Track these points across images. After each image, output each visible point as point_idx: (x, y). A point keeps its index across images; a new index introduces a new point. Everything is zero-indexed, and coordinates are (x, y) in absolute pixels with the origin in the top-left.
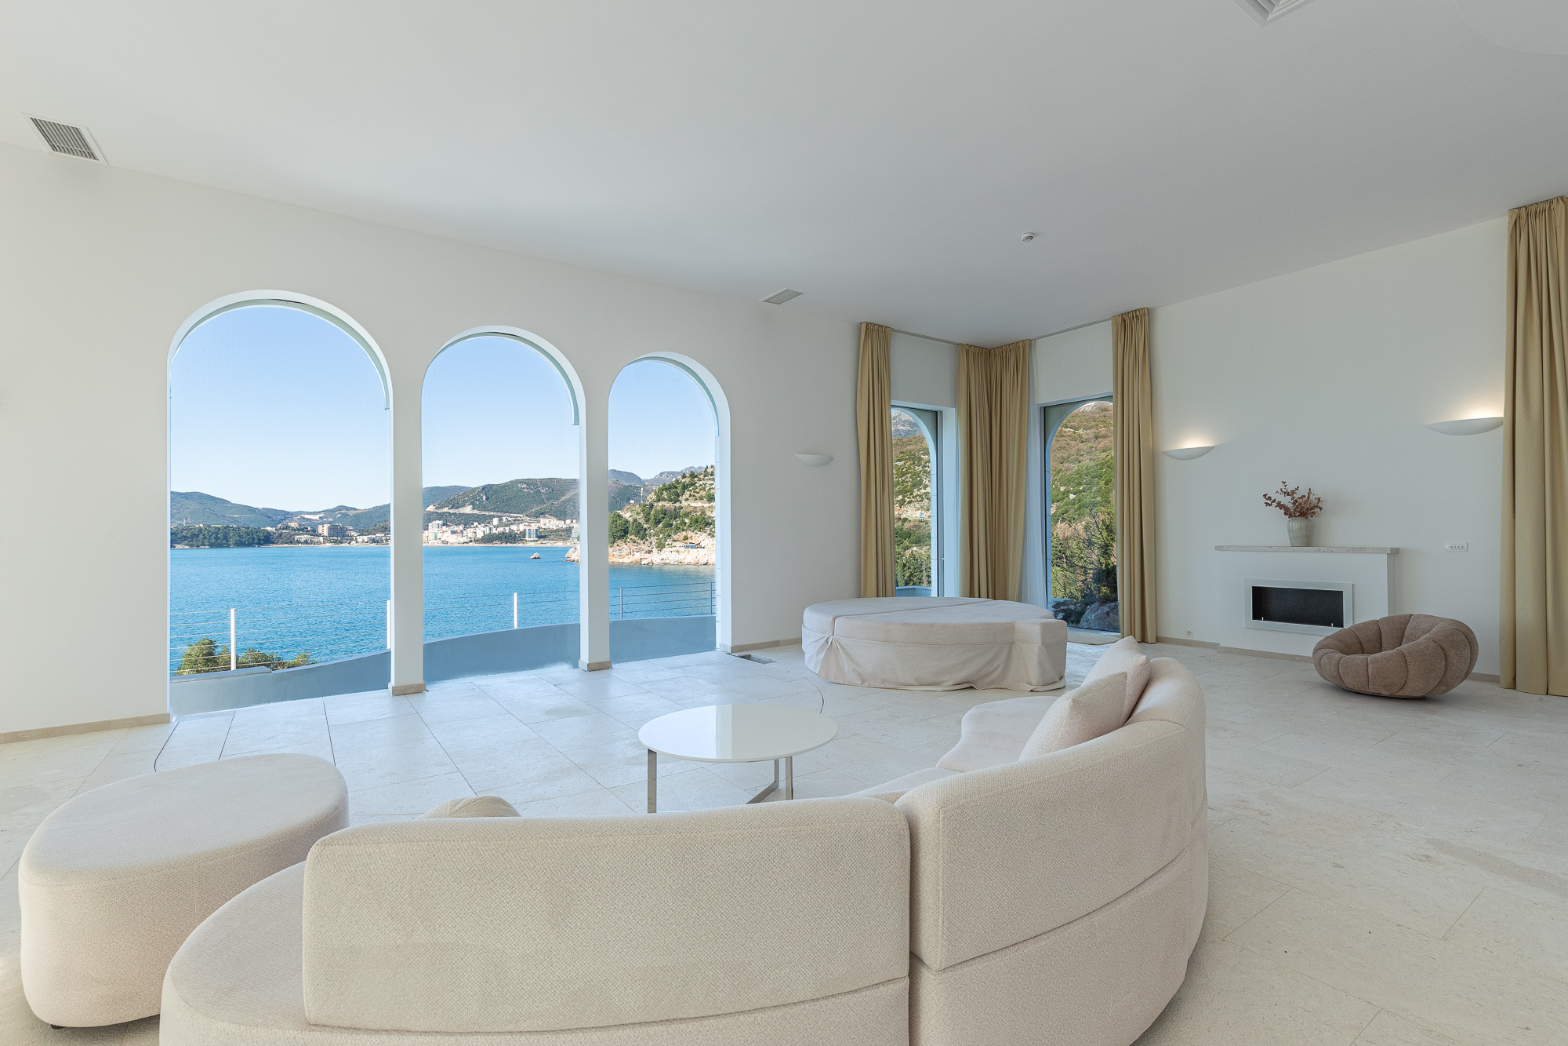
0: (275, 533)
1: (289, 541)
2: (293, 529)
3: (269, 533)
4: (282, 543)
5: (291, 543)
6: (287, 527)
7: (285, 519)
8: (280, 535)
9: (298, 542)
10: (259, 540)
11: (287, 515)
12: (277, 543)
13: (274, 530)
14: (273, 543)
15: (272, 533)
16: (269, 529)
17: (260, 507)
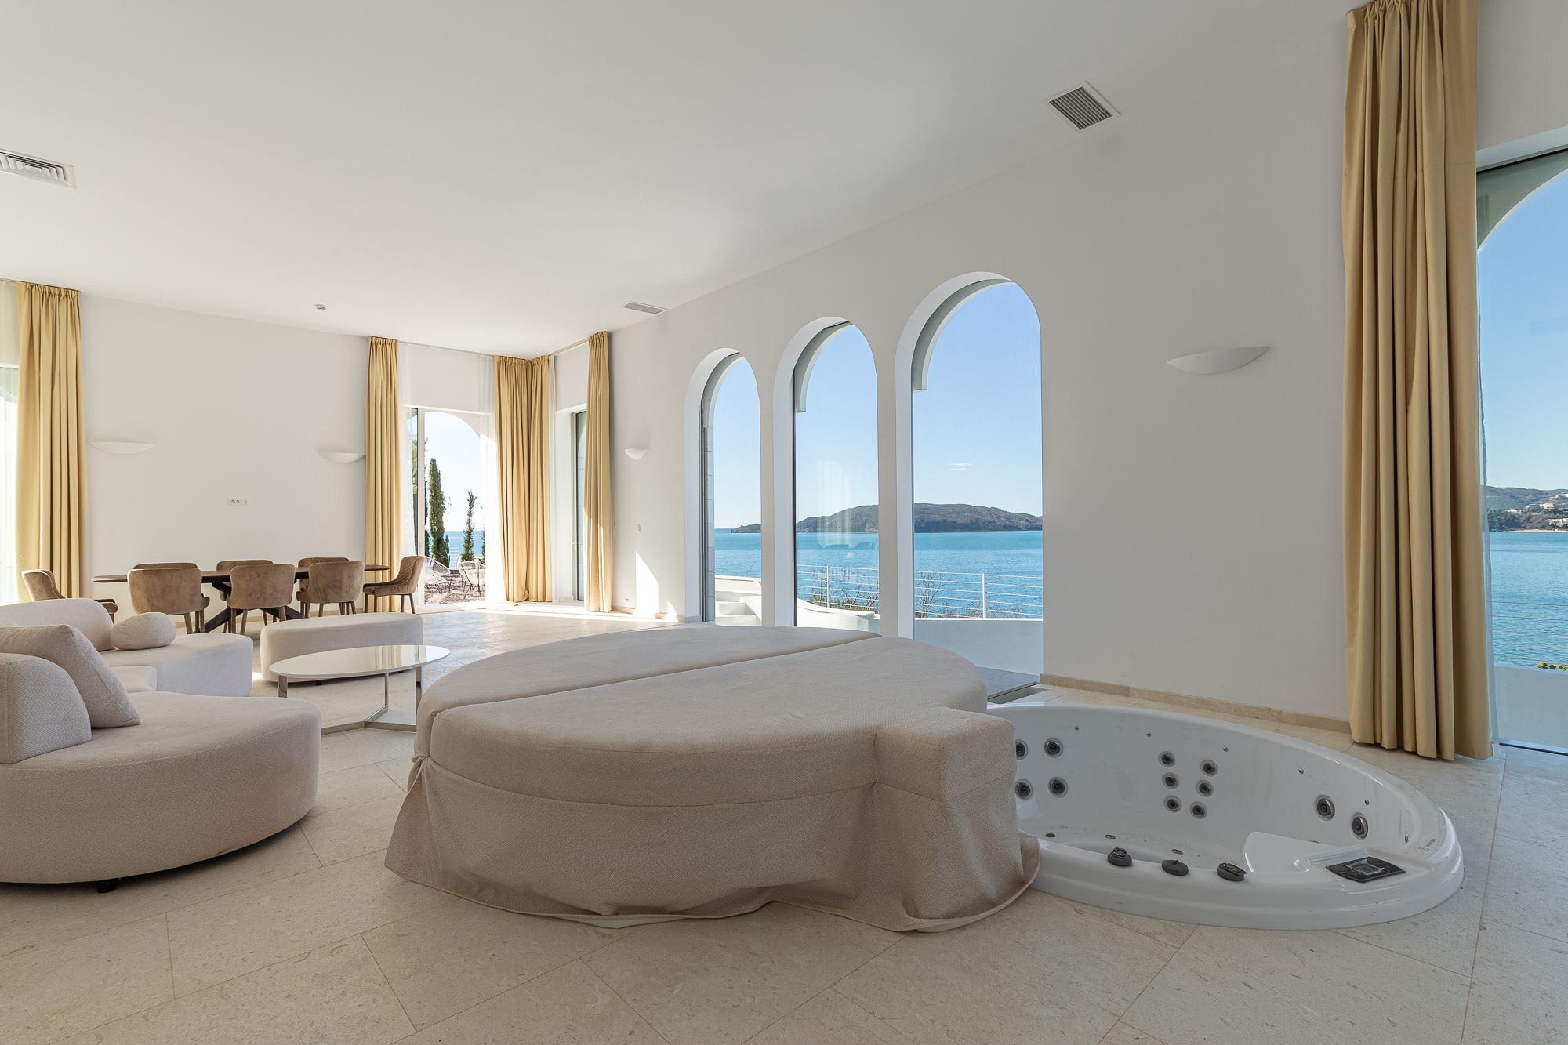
0: (1521, 517)
1: (1540, 525)
2: (1547, 512)
3: (1513, 516)
4: (1531, 528)
5: (1544, 527)
6: (1538, 509)
7: (1537, 500)
8: (1529, 518)
9: (1554, 527)
10: (1501, 524)
11: (1539, 495)
12: (1524, 528)
13: (1520, 512)
14: (1520, 527)
15: (1517, 517)
16: (1513, 511)
17: (1503, 486)
